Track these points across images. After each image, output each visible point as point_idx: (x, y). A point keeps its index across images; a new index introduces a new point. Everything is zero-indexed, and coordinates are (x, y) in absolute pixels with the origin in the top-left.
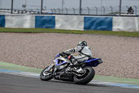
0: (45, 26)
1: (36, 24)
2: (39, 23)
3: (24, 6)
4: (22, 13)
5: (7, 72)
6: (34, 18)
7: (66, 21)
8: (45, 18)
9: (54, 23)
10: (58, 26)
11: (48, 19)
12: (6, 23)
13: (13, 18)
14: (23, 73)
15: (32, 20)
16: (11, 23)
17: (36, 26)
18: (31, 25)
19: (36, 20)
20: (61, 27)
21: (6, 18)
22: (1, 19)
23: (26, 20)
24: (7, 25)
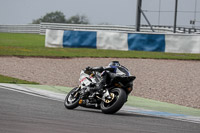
3: (193, 22)
4: (190, 32)
5: (166, 116)
12: (167, 46)
13: (177, 39)
14: (189, 118)
21: (166, 39)
22: (159, 40)
23: (195, 42)
24: (168, 49)
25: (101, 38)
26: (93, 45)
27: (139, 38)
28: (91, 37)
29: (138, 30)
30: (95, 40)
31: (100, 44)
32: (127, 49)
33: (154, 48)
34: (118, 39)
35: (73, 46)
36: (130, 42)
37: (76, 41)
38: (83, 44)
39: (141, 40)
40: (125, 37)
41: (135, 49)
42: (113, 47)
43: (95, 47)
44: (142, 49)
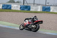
0: (46, 11)
1: (43, 9)
2: (44, 9)
4: (38, 5)
6: (42, 7)
7: (55, 9)
8: (46, 7)
9: (50, 10)
10: (51, 11)
11: (48, 8)
12: (31, 9)
13: (34, 7)
15: (41, 8)
16: (33, 9)
17: (42, 11)
18: (41, 10)
19: (43, 8)
20: (52, 11)
21: (31, 7)
22: (29, 7)
23: (39, 8)
24: (31, 10)
25: (13, 7)
26: (10, 9)
27: (23, 7)
28: (10, 6)
29: (24, 4)
30: (11, 7)
31: (12, 8)
32: (20, 10)
33: (27, 10)
34: (17, 7)
35: (5, 9)
36: (21, 8)
37: (6, 7)
38: (8, 8)
39: (24, 7)
40: (19, 6)
41: (22, 10)
42: (16, 9)
43: (11, 9)
44: (24, 10)
